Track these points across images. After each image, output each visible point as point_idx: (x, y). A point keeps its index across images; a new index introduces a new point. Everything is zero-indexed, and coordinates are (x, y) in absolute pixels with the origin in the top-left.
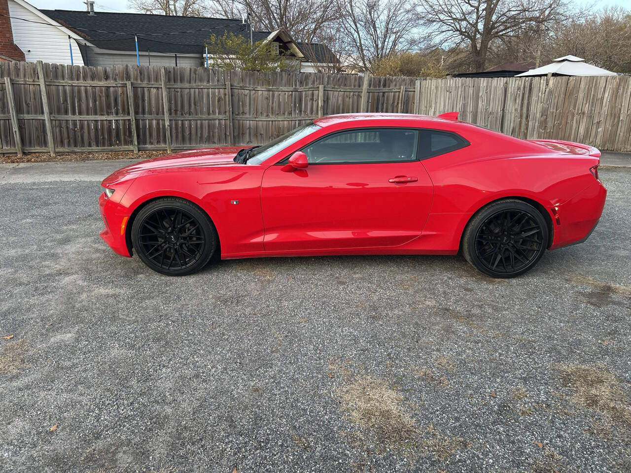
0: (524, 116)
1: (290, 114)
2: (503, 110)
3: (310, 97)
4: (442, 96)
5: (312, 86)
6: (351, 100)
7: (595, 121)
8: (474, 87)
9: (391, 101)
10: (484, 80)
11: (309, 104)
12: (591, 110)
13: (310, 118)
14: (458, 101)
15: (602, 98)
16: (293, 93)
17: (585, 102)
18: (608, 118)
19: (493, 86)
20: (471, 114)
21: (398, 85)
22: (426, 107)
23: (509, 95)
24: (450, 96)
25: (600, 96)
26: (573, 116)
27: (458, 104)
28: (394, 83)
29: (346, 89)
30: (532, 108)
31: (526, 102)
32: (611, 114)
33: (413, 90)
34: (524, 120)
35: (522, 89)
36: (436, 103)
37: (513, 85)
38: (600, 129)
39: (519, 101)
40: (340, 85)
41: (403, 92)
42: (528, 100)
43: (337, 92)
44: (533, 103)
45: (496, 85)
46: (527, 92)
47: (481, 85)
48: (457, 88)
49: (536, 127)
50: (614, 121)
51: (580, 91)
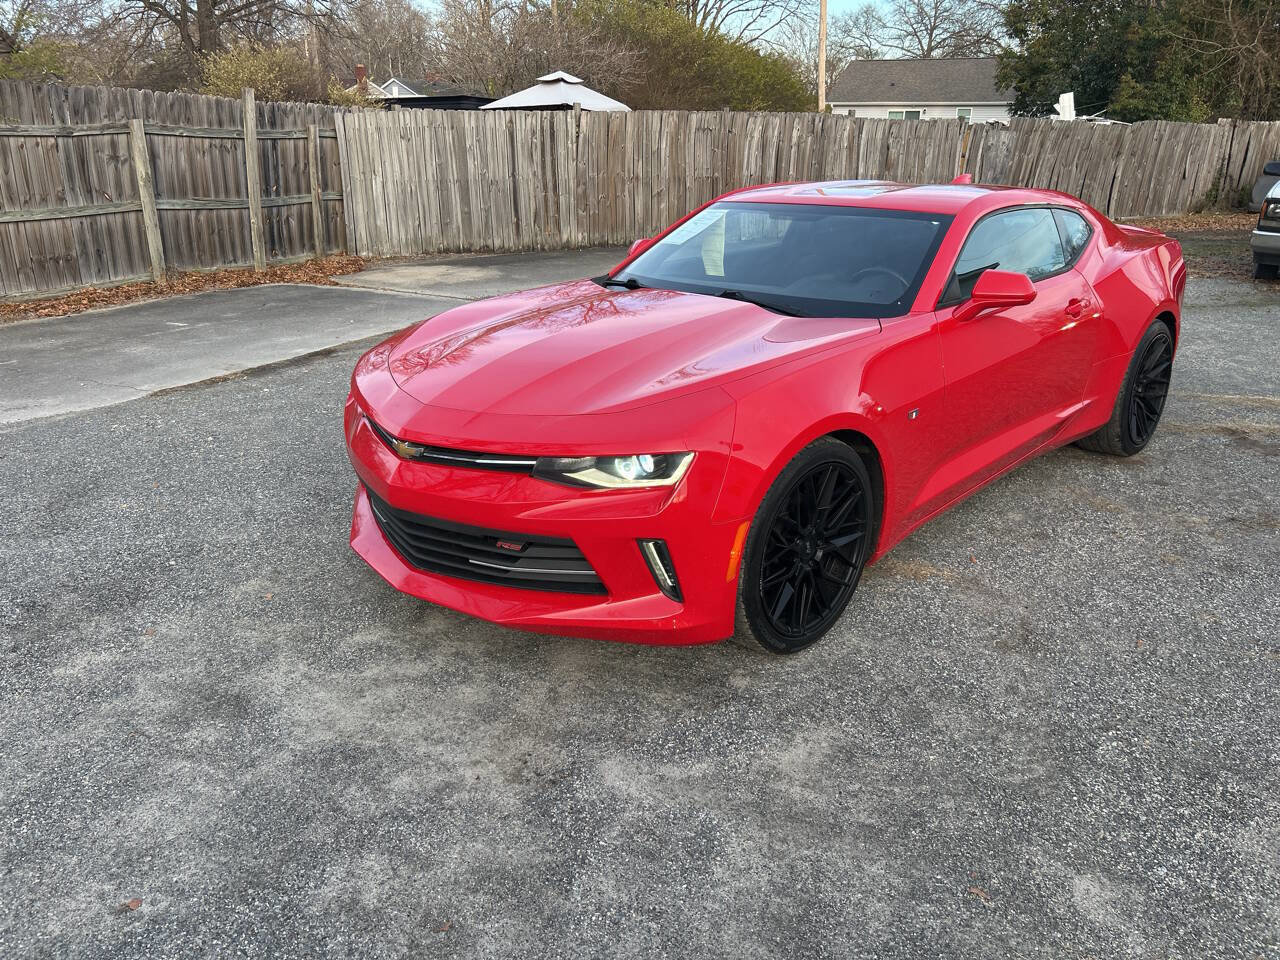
0: (550, 185)
1: (61, 199)
2: (513, 175)
3: (107, 152)
4: (394, 146)
5: (106, 122)
6: (207, 158)
7: (655, 192)
8: (452, 128)
9: (291, 162)
10: (470, 115)
11: (110, 171)
12: (647, 172)
13: (120, 209)
14: (428, 158)
15: (659, 149)
16: (60, 140)
17: (636, 158)
18: (672, 184)
19: (488, 127)
20: (457, 185)
21: (299, 122)
22: (364, 173)
23: (519, 145)
24: (410, 149)
25: (655, 148)
26: (623, 184)
27: (428, 165)
28: (291, 117)
29: (194, 131)
30: (561, 170)
31: (548, 158)
32: (674, 178)
33: (332, 134)
34: (550, 194)
35: (538, 133)
36: (383, 163)
37: (524, 127)
38: (663, 206)
39: (537, 156)
40: (176, 121)
41: (315, 138)
42: (552, 155)
43: (173, 139)
44: (561, 160)
45: (493, 125)
46: (549, 140)
47: (467, 125)
48: (420, 131)
49: (572, 207)
50: (679, 192)
51: (628, 140)
